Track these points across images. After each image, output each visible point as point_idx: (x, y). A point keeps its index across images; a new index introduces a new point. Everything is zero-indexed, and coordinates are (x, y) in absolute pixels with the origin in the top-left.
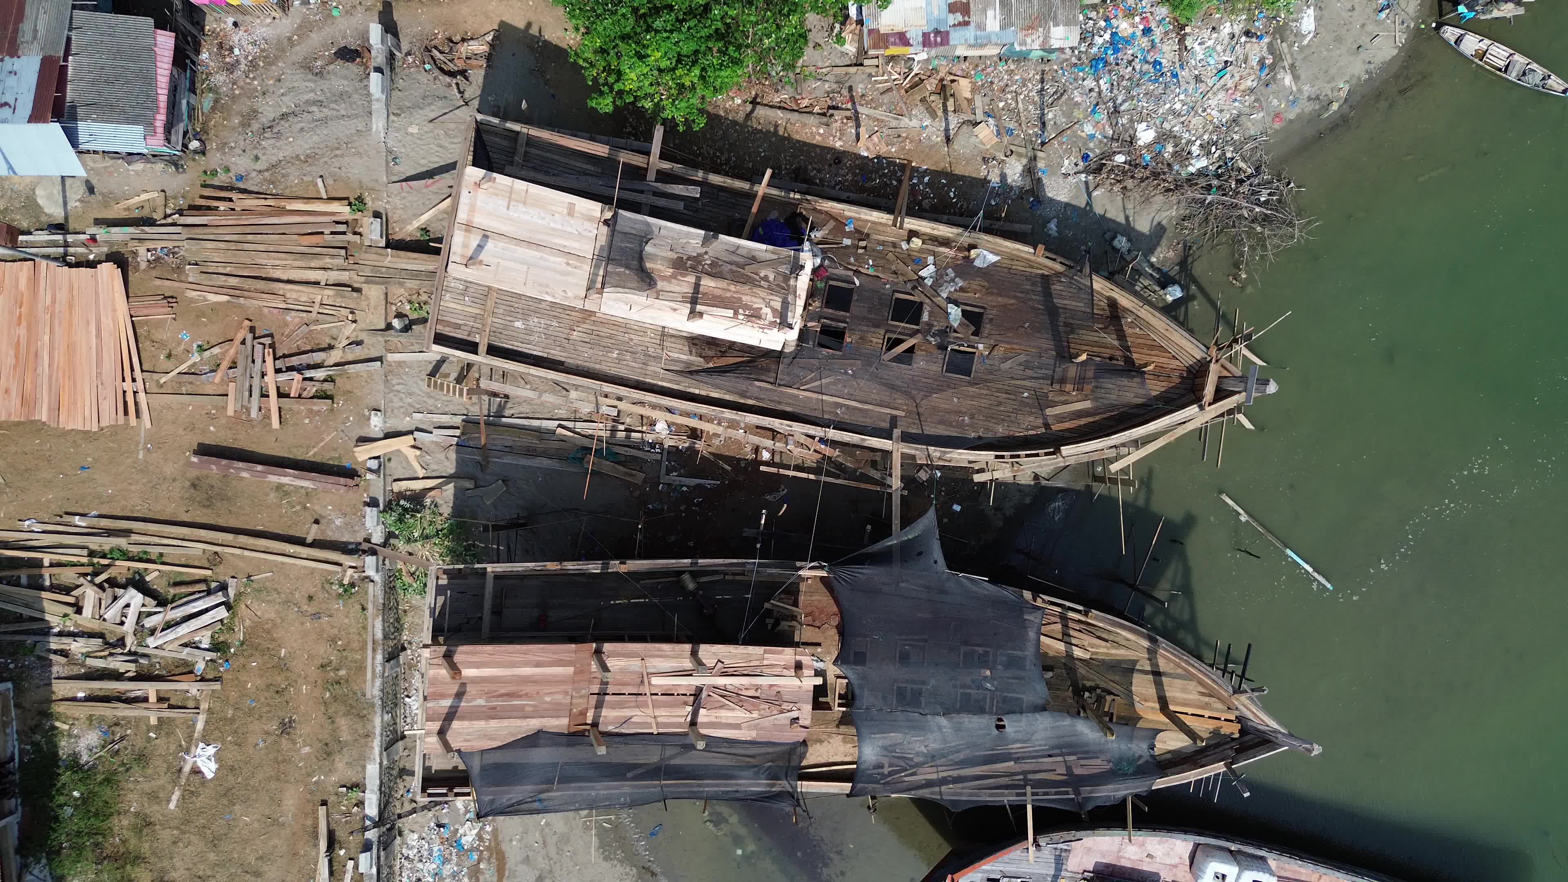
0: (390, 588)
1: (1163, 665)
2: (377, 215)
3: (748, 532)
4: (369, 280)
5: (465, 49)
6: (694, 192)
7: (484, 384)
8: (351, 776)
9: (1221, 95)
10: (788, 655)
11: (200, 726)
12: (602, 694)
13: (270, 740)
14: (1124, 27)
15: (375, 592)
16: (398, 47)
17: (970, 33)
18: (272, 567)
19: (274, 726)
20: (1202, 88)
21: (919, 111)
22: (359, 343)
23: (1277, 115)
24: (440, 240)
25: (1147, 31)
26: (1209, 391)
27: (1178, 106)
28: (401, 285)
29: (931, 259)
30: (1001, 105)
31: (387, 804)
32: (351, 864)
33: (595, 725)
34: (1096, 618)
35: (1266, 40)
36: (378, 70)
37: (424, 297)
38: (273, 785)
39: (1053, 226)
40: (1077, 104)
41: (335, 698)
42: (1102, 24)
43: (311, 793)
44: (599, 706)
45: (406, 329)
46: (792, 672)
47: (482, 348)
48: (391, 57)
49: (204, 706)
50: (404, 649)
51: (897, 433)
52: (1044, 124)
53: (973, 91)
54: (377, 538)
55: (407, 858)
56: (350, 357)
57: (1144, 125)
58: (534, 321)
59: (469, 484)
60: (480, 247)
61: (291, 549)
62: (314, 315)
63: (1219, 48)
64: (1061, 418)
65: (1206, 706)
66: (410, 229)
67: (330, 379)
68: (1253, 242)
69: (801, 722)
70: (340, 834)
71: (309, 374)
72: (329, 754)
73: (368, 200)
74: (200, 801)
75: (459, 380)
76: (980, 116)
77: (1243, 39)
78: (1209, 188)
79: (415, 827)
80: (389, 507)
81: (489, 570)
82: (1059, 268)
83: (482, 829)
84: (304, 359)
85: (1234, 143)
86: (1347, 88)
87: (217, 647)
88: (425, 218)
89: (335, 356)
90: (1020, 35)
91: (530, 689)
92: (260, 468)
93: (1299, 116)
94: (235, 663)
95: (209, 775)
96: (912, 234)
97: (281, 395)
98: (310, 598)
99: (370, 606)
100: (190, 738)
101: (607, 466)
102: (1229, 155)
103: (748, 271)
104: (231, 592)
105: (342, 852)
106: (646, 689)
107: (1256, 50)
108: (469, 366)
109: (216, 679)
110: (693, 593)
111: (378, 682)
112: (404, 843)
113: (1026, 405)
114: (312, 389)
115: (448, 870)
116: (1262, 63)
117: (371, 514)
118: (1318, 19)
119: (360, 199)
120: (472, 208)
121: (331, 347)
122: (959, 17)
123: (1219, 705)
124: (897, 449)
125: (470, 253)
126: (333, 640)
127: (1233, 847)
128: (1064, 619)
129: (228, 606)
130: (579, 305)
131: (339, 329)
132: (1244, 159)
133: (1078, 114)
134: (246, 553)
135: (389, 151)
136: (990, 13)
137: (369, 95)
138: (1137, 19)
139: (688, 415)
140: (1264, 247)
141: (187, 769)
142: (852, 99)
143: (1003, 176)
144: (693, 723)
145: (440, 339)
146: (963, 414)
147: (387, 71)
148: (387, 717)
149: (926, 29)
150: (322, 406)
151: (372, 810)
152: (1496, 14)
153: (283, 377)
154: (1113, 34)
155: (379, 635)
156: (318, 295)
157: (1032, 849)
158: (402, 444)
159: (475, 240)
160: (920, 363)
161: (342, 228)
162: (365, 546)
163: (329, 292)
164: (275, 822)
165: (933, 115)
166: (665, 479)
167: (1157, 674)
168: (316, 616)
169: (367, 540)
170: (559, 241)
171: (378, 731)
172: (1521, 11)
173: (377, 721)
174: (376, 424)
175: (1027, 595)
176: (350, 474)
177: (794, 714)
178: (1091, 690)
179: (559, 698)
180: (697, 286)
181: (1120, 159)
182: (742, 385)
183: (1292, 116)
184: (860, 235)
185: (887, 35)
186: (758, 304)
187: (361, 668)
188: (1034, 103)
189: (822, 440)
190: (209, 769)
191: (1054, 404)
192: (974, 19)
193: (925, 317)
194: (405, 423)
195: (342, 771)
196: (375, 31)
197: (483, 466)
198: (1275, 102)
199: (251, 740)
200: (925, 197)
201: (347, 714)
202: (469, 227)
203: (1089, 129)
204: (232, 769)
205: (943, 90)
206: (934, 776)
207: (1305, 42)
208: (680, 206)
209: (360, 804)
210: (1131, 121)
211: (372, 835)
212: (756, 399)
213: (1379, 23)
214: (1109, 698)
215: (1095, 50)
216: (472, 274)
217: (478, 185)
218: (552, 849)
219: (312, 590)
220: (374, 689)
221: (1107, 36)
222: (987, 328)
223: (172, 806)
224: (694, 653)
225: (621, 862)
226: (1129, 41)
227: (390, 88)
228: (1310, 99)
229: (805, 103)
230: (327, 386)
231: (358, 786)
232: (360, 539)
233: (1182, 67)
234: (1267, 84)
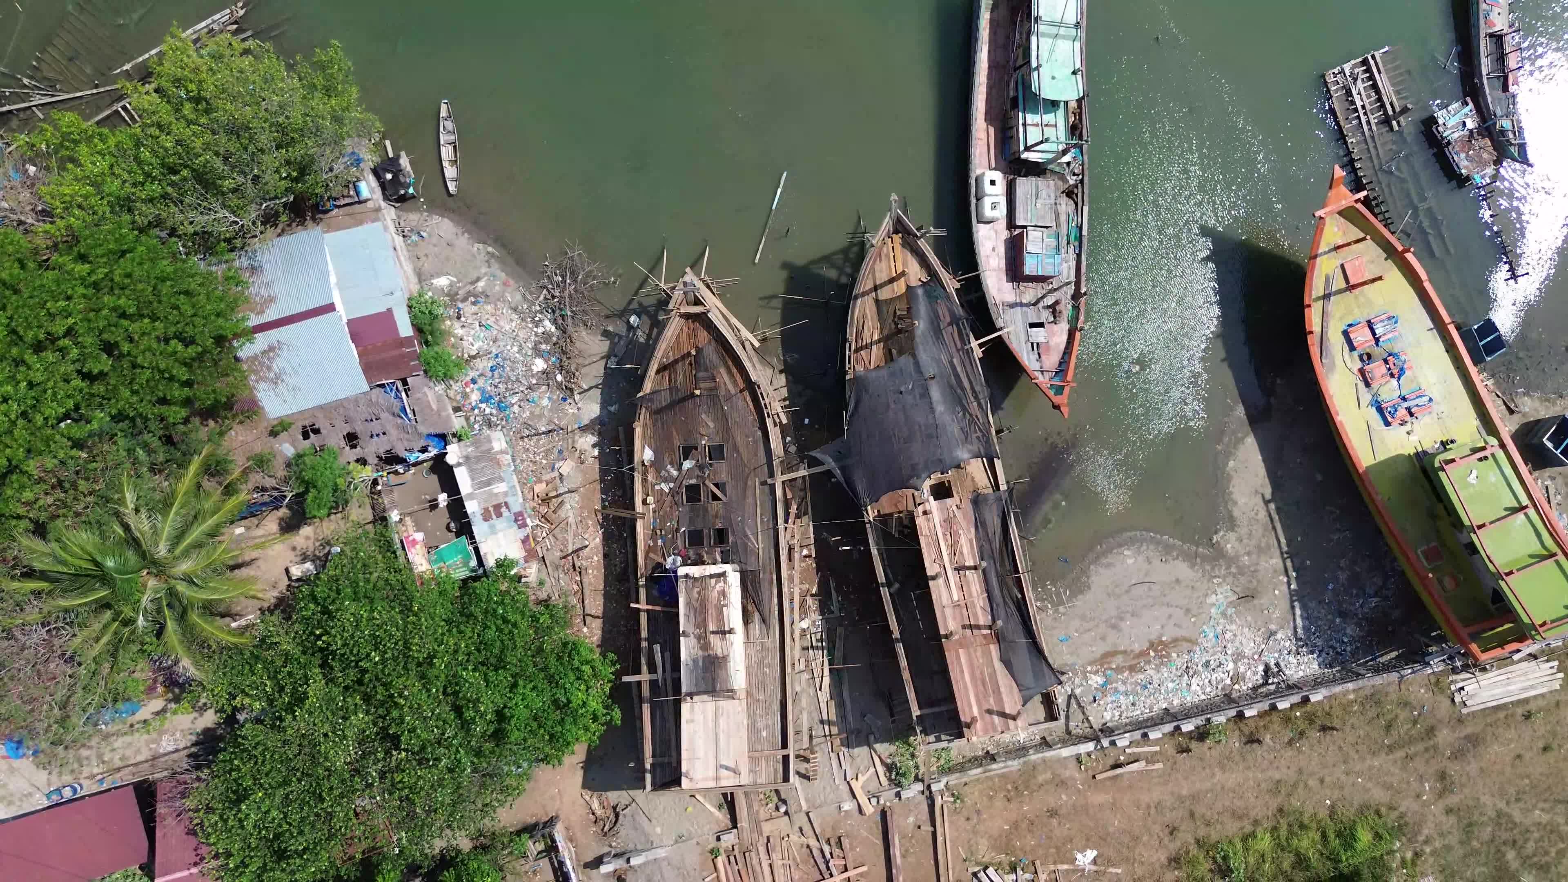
0: (950, 771)
1: (870, 285)
2: (718, 839)
3: (856, 555)
4: (760, 834)
5: (599, 812)
6: (657, 648)
7: (806, 745)
8: (1073, 764)
9: (502, 323)
10: (920, 521)
11: (1065, 867)
12: (971, 627)
13: (1063, 821)
14: (475, 397)
15: (954, 779)
16: (609, 853)
17: (510, 500)
18: (955, 847)
19: (1055, 821)
20: (500, 336)
21: (562, 513)
22: (801, 829)
23: (505, 284)
24: (725, 795)
25: (474, 381)
26: (698, 309)
27: (516, 349)
28: (758, 812)
29: (657, 487)
30: (544, 462)
31: (1086, 738)
32: (1128, 751)
33: (990, 628)
34: (851, 335)
35: (460, 305)
36: (628, 861)
37: (762, 796)
38: (1091, 812)
39: (612, 409)
40: (532, 413)
41: (1027, 788)
42: (476, 411)
43: (1089, 786)
44: (978, 627)
45: (784, 802)
46: (930, 516)
47: (785, 752)
48: (616, 856)
49: (1052, 868)
50: (988, 752)
51: (770, 481)
52: (550, 431)
53: (540, 481)
54: (919, 787)
55: (1120, 716)
56: (811, 833)
57: (533, 367)
58: (760, 725)
59: (872, 738)
60: (727, 768)
61: (940, 839)
62: (791, 862)
63: (472, 332)
64: (735, 383)
65: (888, 256)
66: (722, 817)
67: (828, 842)
68: (589, 280)
69: (958, 503)
70: (1111, 762)
71: (828, 856)
72: (1062, 782)
73: (710, 847)
74: (1111, 853)
75: (807, 760)
76: (556, 474)
77: (463, 319)
78: (563, 317)
79: (1099, 715)
80: (899, 785)
81: (918, 713)
82: (643, 410)
83: (1090, 672)
84: (820, 861)
85: (529, 307)
86: (476, 245)
87: (1013, 869)
88: (713, 810)
89: (813, 842)
90: (504, 468)
91: (978, 673)
92: (894, 871)
93: (503, 271)
94: (1021, 855)
95: (1095, 853)
96: (644, 502)
97: (846, 870)
98: (968, 819)
99: (964, 780)
100: (1075, 871)
101: (838, 654)
102: (538, 308)
103: (697, 605)
104: (976, 869)
105: (1122, 758)
106: (962, 603)
107: (468, 309)
108: (797, 757)
109: (1034, 864)
110: (901, 583)
111: (1010, 763)
112: (1111, 721)
113: (732, 407)
114: (837, 852)
115: (1122, 688)
116: (474, 303)
117: (905, 794)
118: (439, 275)
119: (712, 852)
120: (706, 779)
121: (808, 846)
122: (504, 509)
123: (885, 249)
124: (779, 479)
125: (732, 774)
126: (991, 798)
127: (973, 201)
128: (857, 351)
129: (986, 868)
130: (744, 702)
131: (795, 844)
132: (537, 298)
133: (537, 411)
134: (950, 866)
135: (676, 842)
136: (496, 491)
137: (644, 864)
138: (468, 390)
139: (792, 610)
140: (590, 271)
141: (1094, 868)
142: (564, 557)
143: (594, 446)
144: (975, 568)
145: (786, 779)
146: (748, 442)
147: (627, 856)
148: (1031, 751)
149: (516, 527)
150: (846, 842)
151: (1090, 746)
152: (409, 168)
153: (834, 871)
154: (481, 401)
155: (980, 770)
156: (778, 863)
157: (1005, 330)
158: (857, 786)
159: (724, 773)
160: (723, 477)
161: (732, 859)
162: (927, 793)
163: (774, 856)
164: (1114, 804)
165: (562, 503)
166: (837, 613)
167: (876, 288)
168: (978, 812)
169: (923, 792)
170: (711, 724)
171: (1040, 755)
172: (403, 154)
173: (1033, 757)
174: (848, 806)
175: (848, 377)
176: (884, 814)
177: (955, 508)
178: (896, 324)
179: (979, 654)
180: (713, 633)
181: (559, 378)
182: (765, 585)
183: (503, 274)
184: (654, 536)
185: (526, 551)
186: (715, 594)
187: (1003, 776)
188: (538, 440)
189: (786, 522)
190: (1091, 854)
191: (727, 390)
192: (501, 500)
193: (693, 481)
194: (844, 788)
195: (1071, 772)
196: (606, 869)
197: (859, 732)
198: (497, 288)
199: (1066, 832)
200: (614, 494)
201: (1035, 777)
202: (717, 779)
203: (545, 402)
204: (1088, 840)
205: (546, 500)
206: (975, 404)
207: (455, 279)
208: (667, 654)
209: (1089, 755)
210: (533, 376)
211: (1105, 743)
212: (771, 573)
213: (430, 235)
214: (898, 313)
215: (494, 411)
216: (744, 770)
217: (691, 779)
218: (1091, 624)
219: (963, 819)
220: (1015, 765)
221: (483, 406)
222: (690, 443)
223: (1119, 871)
224: (934, 578)
225: (1088, 577)
226: (482, 391)
227: (638, 852)
228: (489, 267)
229: (576, 587)
230: (833, 842)
231: (1078, 759)
232: (923, 798)
233: (490, 353)
234: (487, 296)
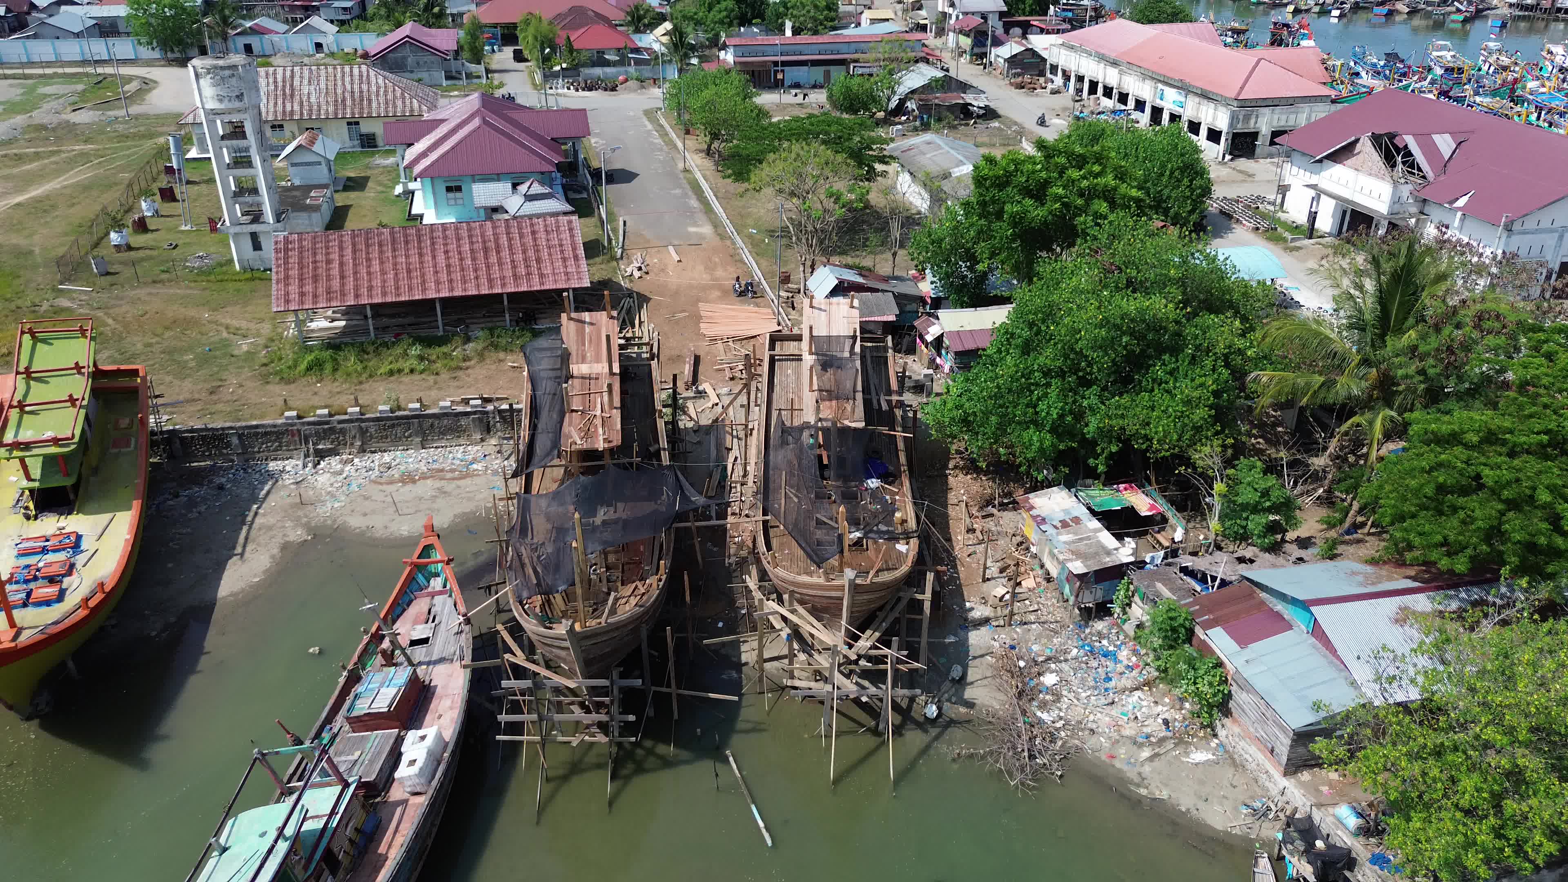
9: (1109, 719)
20: (1108, 708)
23: (1113, 756)
27: (1085, 695)
35: (1168, 734)
77: (1160, 721)
85: (1074, 733)
86: (1165, 797)
93: (1120, 770)
102: (1062, 733)
107: (1156, 730)
116: (1149, 736)
132: (1066, 742)
138: (1135, 661)
143: (972, 609)
149: (1042, 515)
154: (1116, 651)
183: (1118, 765)
198: (1123, 752)
207: (1184, 759)
228: (1140, 774)
233: (1116, 692)
234: (1135, 743)
